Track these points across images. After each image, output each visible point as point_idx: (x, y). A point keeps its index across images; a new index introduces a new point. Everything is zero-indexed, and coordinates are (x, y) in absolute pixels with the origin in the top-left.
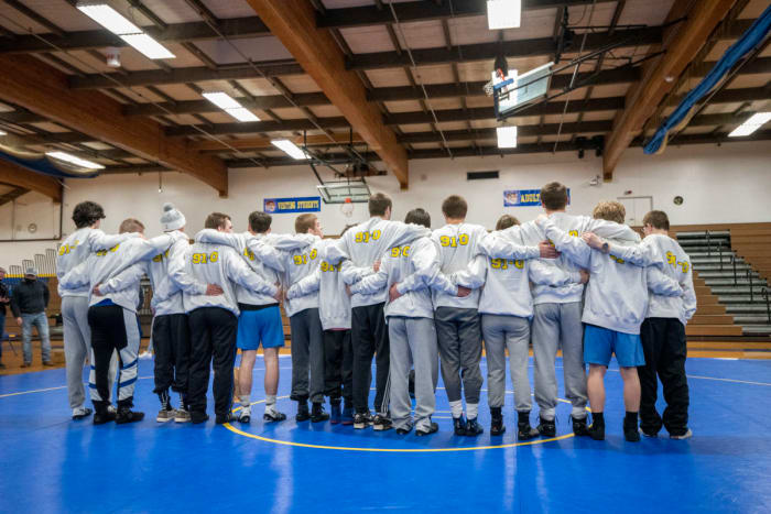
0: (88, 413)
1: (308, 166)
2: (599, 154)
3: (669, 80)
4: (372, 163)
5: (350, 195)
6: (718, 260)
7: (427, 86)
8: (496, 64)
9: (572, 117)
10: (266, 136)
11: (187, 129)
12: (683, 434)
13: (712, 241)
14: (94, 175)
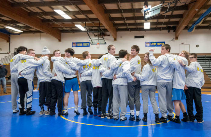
0: (18, 111)
1: (86, 33)
2: (174, 31)
3: (197, 10)
4: (106, 32)
5: (99, 42)
6: (208, 64)
7: (123, 10)
8: (145, 3)
9: (167, 20)
10: (74, 23)
11: (49, 20)
12: (202, 121)
13: (207, 58)
14: (19, 34)
